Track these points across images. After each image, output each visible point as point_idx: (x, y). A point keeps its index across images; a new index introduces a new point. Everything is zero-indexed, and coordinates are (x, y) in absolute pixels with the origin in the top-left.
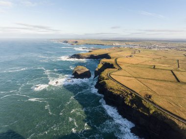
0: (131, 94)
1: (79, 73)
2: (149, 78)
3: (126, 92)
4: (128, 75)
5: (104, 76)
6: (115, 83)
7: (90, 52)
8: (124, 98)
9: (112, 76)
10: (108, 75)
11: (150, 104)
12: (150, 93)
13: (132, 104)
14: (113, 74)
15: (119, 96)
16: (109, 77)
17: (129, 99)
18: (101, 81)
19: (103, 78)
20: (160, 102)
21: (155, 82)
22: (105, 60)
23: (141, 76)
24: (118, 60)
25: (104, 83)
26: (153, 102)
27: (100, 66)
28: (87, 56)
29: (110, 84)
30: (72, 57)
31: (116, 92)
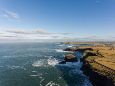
1: (68, 58)
3: (114, 74)
5: (89, 60)
6: (99, 66)
7: (77, 47)
10: (92, 60)
19: (88, 62)
22: (88, 51)
24: (99, 52)
25: (89, 65)
28: (75, 50)
29: (94, 66)
30: (65, 50)
31: (102, 73)
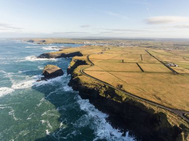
0: (105, 86)
1: (50, 72)
2: (120, 70)
3: (100, 85)
4: (101, 69)
5: (77, 72)
6: (89, 78)
7: (60, 50)
8: (98, 90)
9: (85, 72)
10: (81, 71)
11: (122, 92)
12: (121, 83)
13: (106, 95)
14: (86, 70)
15: (93, 89)
16: (83, 73)
17: (103, 91)
18: (74, 77)
19: (77, 75)
20: (130, 89)
21: (124, 74)
22: (76, 58)
23: (112, 70)
24: (90, 57)
25: (78, 79)
26: (124, 91)
27: (72, 63)
28: (57, 55)
29: (83, 79)
30: (40, 57)
31: (91, 86)
